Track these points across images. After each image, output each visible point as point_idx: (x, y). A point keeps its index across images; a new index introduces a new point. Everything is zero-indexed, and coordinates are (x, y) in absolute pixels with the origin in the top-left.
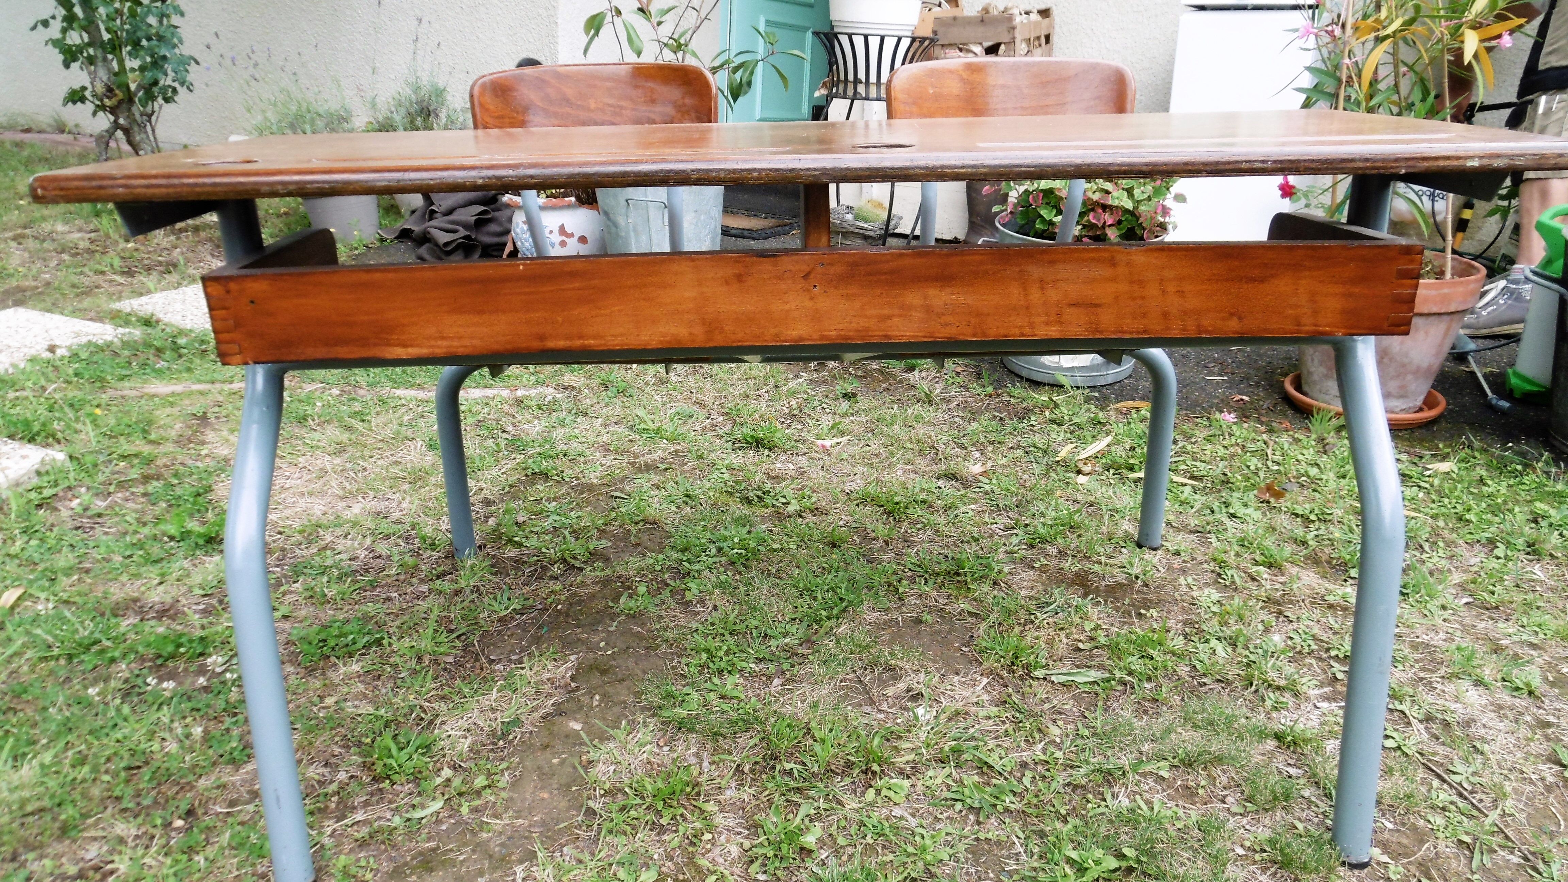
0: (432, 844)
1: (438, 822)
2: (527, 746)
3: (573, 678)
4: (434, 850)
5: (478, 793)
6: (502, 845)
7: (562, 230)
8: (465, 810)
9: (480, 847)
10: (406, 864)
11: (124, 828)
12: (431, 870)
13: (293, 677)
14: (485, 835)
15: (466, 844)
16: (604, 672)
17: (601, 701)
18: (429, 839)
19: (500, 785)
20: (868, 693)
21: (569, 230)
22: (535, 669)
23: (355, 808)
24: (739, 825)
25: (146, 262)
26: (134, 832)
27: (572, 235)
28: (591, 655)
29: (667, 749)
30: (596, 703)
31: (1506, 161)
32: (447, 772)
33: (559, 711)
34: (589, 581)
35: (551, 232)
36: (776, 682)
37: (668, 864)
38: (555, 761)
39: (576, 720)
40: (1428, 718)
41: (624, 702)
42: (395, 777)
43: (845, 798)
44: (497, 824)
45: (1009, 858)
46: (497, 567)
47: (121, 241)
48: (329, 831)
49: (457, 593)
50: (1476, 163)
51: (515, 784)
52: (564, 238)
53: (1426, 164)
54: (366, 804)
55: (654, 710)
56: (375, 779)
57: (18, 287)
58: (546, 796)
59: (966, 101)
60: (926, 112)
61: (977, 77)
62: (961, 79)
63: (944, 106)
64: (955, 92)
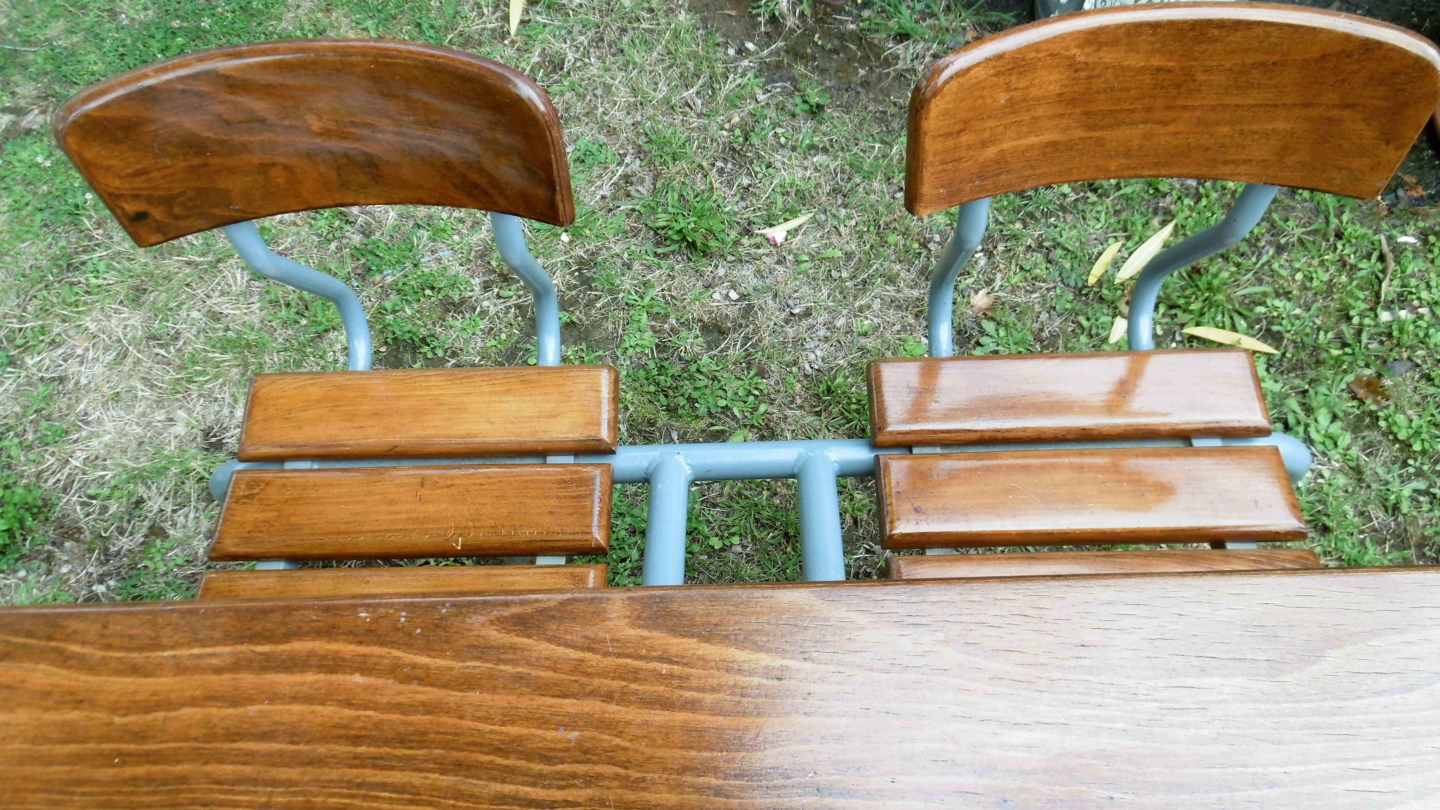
59: (1073, 101)
60: (986, 135)
61: (1108, 56)
62: (1073, 66)
63: (1026, 117)
64: (1054, 89)
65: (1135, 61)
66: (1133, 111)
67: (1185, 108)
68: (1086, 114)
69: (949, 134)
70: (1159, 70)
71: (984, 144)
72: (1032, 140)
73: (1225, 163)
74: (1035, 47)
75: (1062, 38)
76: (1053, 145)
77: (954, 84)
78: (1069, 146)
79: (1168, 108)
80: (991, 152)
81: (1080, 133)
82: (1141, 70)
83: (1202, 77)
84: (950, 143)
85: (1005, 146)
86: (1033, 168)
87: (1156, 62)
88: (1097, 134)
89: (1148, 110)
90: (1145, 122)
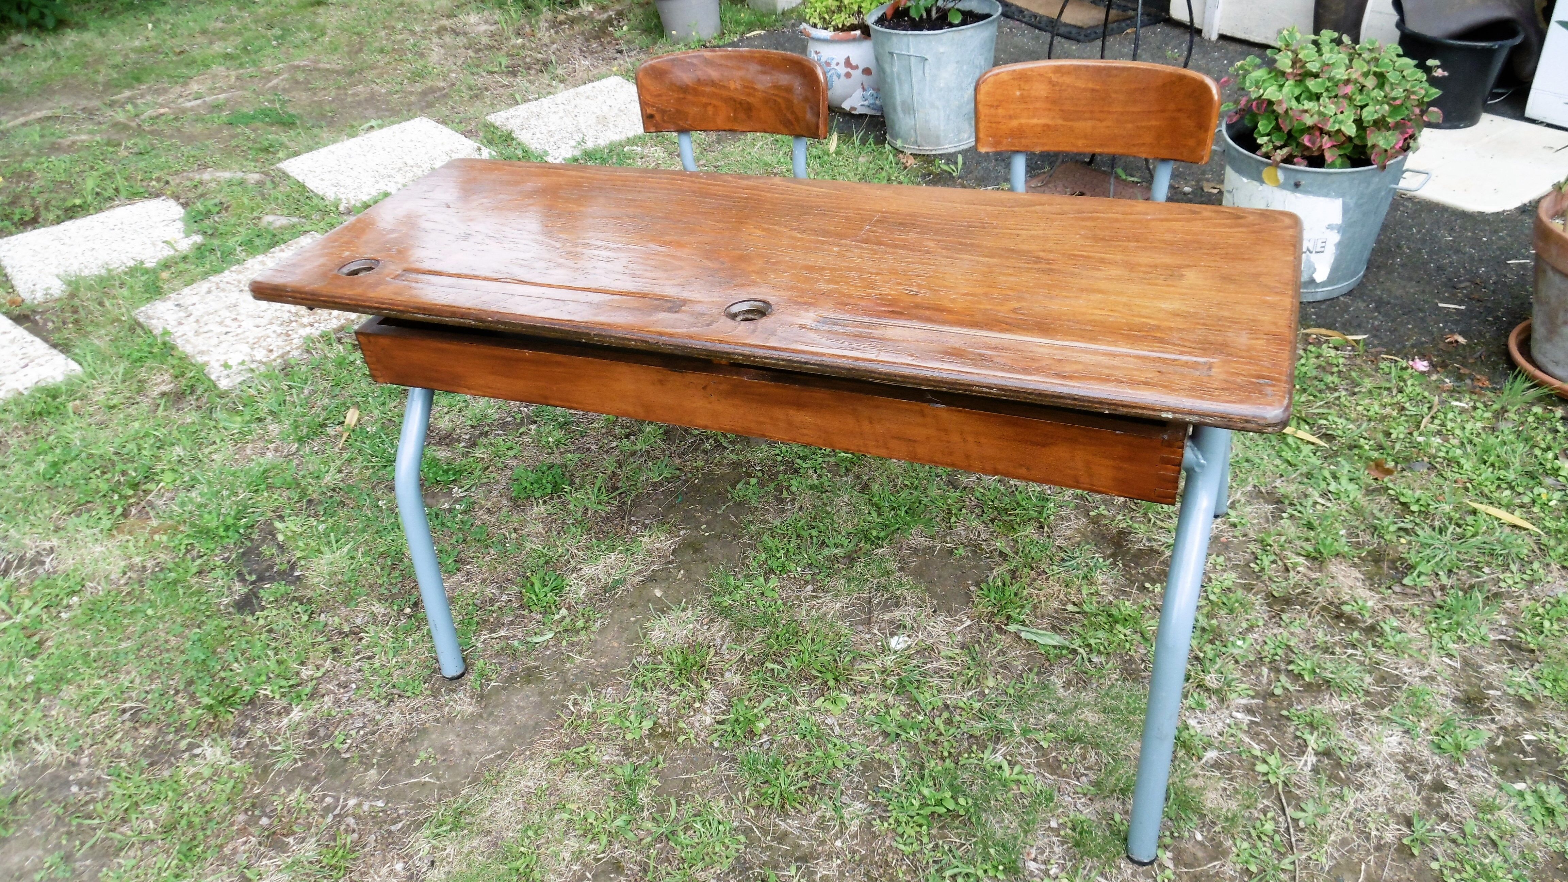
0: (537, 664)
1: (547, 648)
2: (620, 604)
3: (674, 552)
4: (537, 667)
5: (578, 632)
6: (575, 675)
7: (848, 62)
8: (564, 643)
9: (563, 673)
10: (517, 674)
11: (378, 608)
12: (529, 682)
13: (505, 509)
14: (568, 665)
15: (555, 669)
16: (696, 551)
17: (684, 575)
18: (536, 660)
19: (593, 629)
20: (870, 613)
21: (853, 62)
22: (653, 538)
23: (503, 624)
24: (722, 701)
25: (528, 60)
26: (382, 611)
27: (857, 67)
28: (695, 533)
29: (706, 627)
30: (680, 576)
31: (1197, 418)
32: (564, 612)
33: (653, 579)
34: (725, 462)
35: (838, 64)
36: (810, 587)
37: (666, 718)
38: (632, 619)
39: (660, 588)
40: (1327, 753)
41: (697, 580)
42: (533, 608)
43: (799, 700)
44: (578, 659)
45: (887, 777)
46: (668, 435)
47: (513, 37)
48: (482, 638)
49: (633, 453)
50: (1170, 416)
51: (603, 630)
52: (849, 70)
53: (1125, 410)
54: (512, 623)
55: (710, 593)
56: (521, 606)
57: (431, 87)
58: (616, 645)
59: (1054, 102)
60: (1012, 112)
61: (1067, 80)
62: (1050, 82)
63: (1031, 107)
64: (1044, 93)
65: (1081, 84)
66: (1084, 112)
67: (1109, 112)
68: (1062, 111)
69: (991, 106)
70: (1093, 90)
71: (1011, 117)
72: (1035, 121)
73: (1134, 145)
74: (1032, 70)
75: (1044, 67)
76: (1048, 126)
77: (992, 79)
78: (1055, 128)
79: (1101, 112)
80: (1014, 123)
81: (1060, 122)
82: (1085, 90)
83: (1114, 96)
84: (993, 111)
85: (1023, 121)
86: (1039, 138)
87: (1091, 85)
88: (1069, 123)
89: (1092, 112)
90: (1091, 119)
